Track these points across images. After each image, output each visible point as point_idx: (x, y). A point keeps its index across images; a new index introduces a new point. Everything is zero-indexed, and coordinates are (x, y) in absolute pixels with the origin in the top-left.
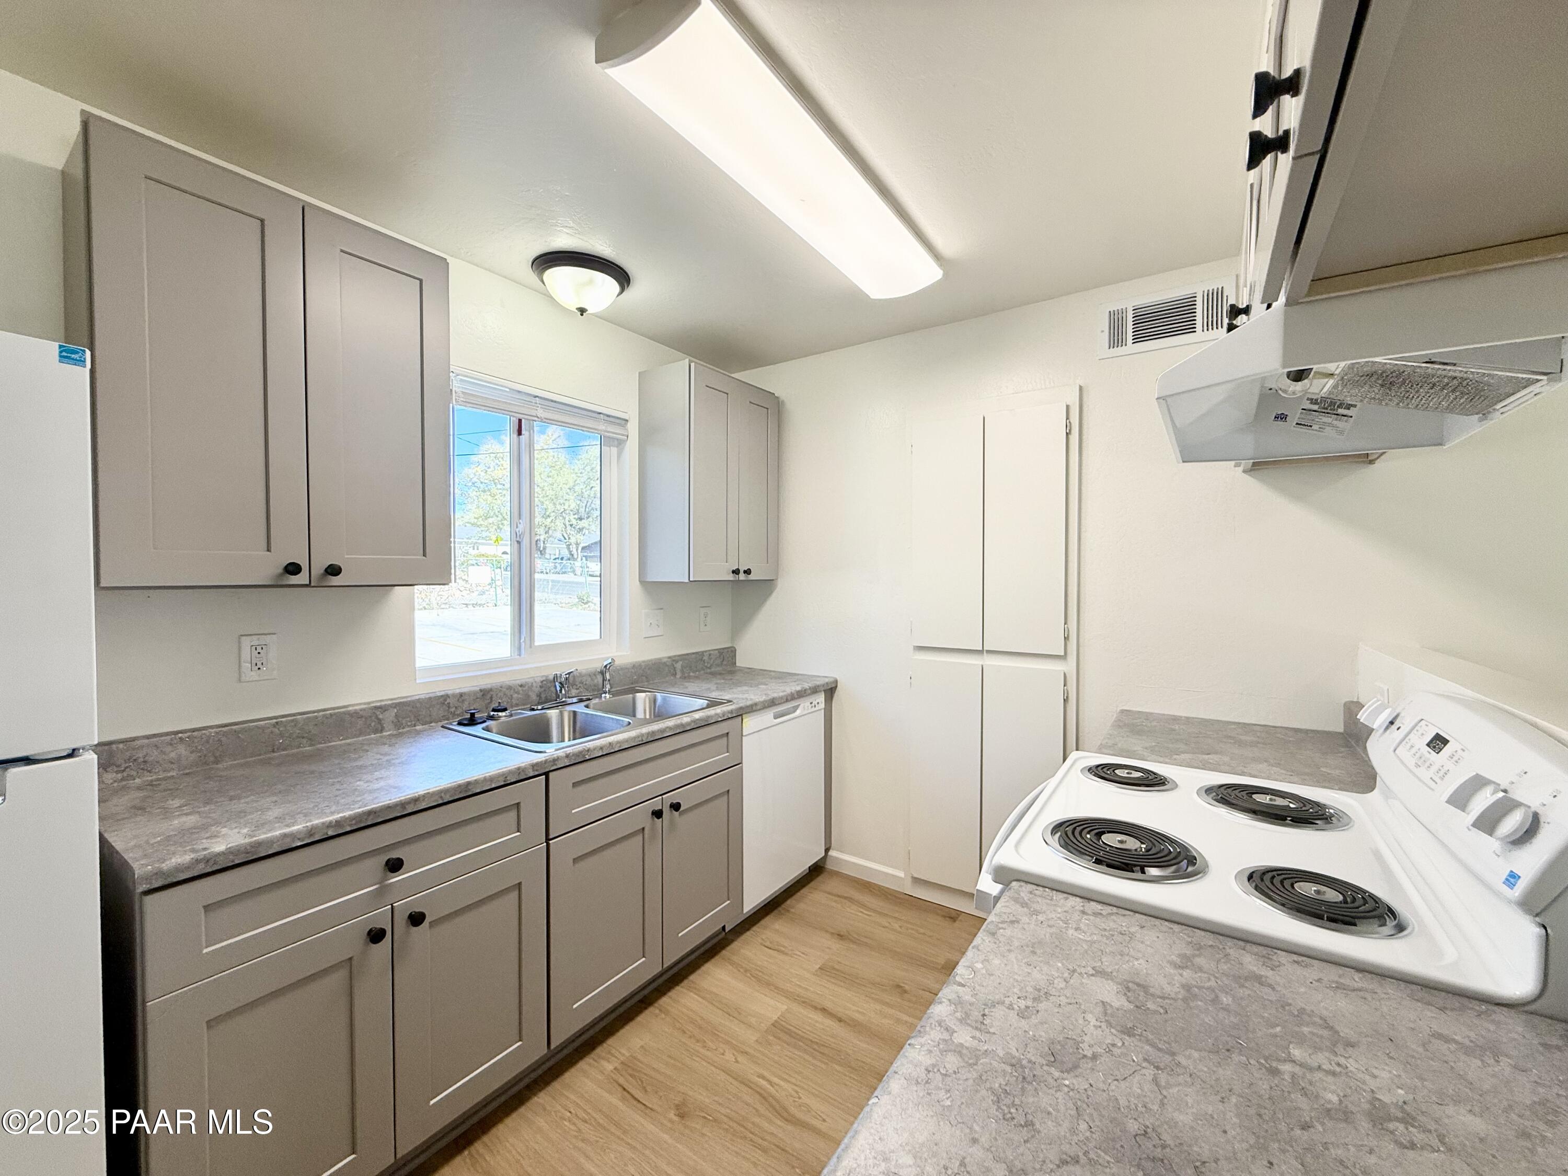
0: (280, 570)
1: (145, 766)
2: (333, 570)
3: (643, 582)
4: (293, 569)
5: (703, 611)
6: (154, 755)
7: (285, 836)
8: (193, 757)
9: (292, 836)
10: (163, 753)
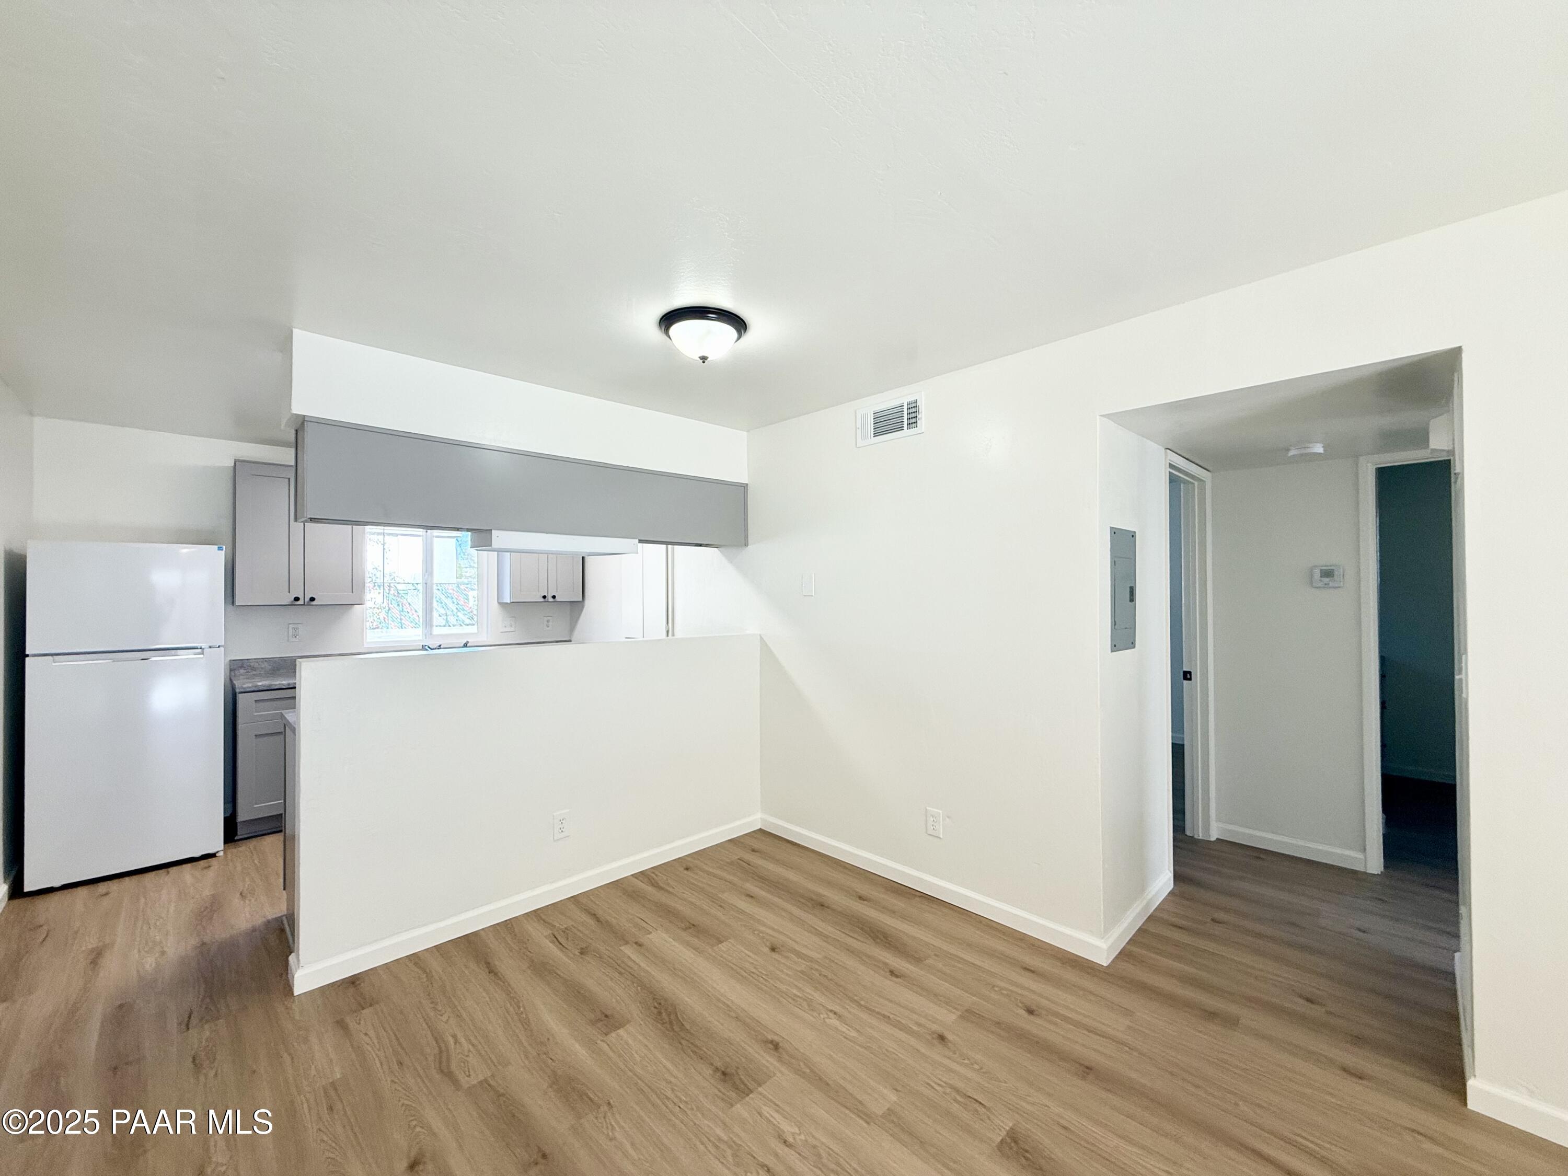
0: (293, 599)
1: (254, 669)
2: (312, 599)
3: (498, 603)
4: (297, 599)
5: (546, 619)
6: (256, 665)
7: (280, 684)
8: (270, 667)
9: (283, 684)
10: (259, 665)
